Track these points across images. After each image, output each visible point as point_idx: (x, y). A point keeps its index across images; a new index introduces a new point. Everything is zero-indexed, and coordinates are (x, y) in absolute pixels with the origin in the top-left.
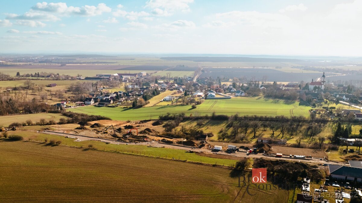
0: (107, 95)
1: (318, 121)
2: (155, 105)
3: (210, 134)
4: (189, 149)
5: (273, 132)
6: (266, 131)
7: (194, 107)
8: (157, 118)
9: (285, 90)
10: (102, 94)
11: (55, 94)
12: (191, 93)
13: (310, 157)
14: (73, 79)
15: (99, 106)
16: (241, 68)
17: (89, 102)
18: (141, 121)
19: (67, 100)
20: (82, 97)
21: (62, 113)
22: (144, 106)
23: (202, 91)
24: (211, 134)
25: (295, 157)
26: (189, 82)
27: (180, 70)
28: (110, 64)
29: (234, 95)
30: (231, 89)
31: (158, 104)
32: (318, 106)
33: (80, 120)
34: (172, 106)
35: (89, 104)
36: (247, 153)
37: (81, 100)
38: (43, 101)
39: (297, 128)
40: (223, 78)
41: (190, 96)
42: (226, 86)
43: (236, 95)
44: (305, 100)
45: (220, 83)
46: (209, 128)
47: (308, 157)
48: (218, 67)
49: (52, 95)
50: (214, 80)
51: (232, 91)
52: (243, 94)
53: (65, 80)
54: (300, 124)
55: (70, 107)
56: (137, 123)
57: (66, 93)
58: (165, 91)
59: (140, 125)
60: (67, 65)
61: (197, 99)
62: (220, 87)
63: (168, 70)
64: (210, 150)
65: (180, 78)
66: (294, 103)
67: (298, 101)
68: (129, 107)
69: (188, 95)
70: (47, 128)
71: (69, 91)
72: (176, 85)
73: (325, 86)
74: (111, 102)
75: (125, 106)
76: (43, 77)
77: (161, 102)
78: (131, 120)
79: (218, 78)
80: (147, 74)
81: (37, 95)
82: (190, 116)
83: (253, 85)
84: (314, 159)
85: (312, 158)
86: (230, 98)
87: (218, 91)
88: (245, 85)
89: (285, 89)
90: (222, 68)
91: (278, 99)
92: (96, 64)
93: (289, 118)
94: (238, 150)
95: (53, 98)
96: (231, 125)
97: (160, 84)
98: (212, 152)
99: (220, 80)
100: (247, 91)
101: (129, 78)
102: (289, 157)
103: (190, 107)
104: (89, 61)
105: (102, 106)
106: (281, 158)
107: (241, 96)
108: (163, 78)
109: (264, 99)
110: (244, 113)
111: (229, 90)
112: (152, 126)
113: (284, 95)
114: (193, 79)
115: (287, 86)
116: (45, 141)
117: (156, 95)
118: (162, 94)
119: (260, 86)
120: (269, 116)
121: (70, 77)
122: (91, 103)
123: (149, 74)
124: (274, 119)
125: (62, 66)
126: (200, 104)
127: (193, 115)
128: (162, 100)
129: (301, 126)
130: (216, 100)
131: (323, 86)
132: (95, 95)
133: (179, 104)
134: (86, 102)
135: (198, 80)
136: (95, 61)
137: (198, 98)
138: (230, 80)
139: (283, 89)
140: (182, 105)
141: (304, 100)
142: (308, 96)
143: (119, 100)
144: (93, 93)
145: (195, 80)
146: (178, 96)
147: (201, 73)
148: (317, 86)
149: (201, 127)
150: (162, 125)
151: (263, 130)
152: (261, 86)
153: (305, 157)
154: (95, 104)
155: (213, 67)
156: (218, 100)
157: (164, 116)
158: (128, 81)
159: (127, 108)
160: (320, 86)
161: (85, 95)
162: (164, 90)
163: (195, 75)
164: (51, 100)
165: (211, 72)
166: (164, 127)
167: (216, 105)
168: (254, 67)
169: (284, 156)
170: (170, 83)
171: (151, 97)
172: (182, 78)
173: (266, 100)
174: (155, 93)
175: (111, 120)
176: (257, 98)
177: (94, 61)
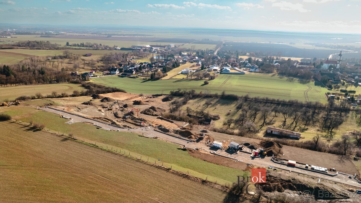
0: (133, 65)
1: (337, 109)
2: (171, 78)
3: (215, 117)
4: (183, 143)
5: (285, 119)
6: (277, 116)
7: (206, 83)
8: (168, 93)
9: (299, 68)
10: (129, 64)
11: (88, 63)
12: (208, 67)
13: (334, 170)
14: (110, 49)
15: (122, 77)
16: (258, 42)
17: (114, 72)
18: (153, 95)
19: (97, 69)
20: (110, 67)
21: (82, 84)
22: (161, 79)
23: (218, 65)
24: (217, 116)
25: (313, 169)
26: (209, 54)
27: (205, 43)
28: (147, 37)
29: (248, 71)
30: (246, 64)
31: (174, 77)
32: (335, 88)
33: (94, 92)
34: (187, 80)
35: (114, 74)
36: (252, 155)
37: (109, 70)
38: (75, 70)
39: (313, 116)
40: (241, 52)
41: (207, 70)
42: (242, 61)
43: (250, 70)
44: (320, 81)
45: (238, 57)
46: (217, 108)
47: (331, 170)
48: (238, 41)
49: (85, 64)
50: (232, 54)
51: (247, 66)
52: (257, 70)
53: (104, 50)
54: (316, 111)
55: (97, 76)
56: (148, 97)
57: (98, 62)
58: (186, 63)
59: (151, 99)
60: (112, 36)
61: (211, 74)
62: (237, 61)
63: (194, 43)
64: (208, 146)
65: (202, 51)
66: (309, 82)
67: (313, 81)
68: (148, 78)
69: (205, 68)
70: (50, 104)
71: (101, 60)
72: (197, 58)
73: (340, 64)
74: (133, 73)
75: (144, 78)
76: (87, 46)
77: (178, 74)
78: (144, 94)
79: (237, 51)
80: (175, 46)
81: (72, 64)
82: (199, 93)
83: (268, 60)
84: (339, 175)
85: (337, 173)
86: (244, 74)
87: (233, 65)
88: (260, 60)
89: (299, 66)
90: (241, 42)
91: (292, 78)
92: (136, 36)
93: (304, 103)
94: (241, 149)
95: (85, 67)
96: (240, 107)
97: (183, 55)
98: (209, 151)
99: (238, 54)
100: (261, 67)
101: (159, 49)
102: (304, 166)
103: (202, 82)
104: (131, 34)
105: (125, 76)
106: (295, 168)
107: (255, 72)
108: (187, 51)
109: (278, 76)
110: (255, 93)
111: (244, 65)
112: (161, 102)
113: (298, 73)
114: (214, 51)
115: (301, 64)
116: (30, 124)
117: (176, 67)
118: (181, 66)
119: (274, 62)
120: (281, 99)
121: (108, 47)
122: (116, 73)
123: (177, 46)
124: (287, 103)
125: (108, 37)
126: (213, 79)
127: (203, 93)
128: (180, 73)
129: (318, 114)
130: (231, 75)
131: (338, 65)
132: (123, 65)
133: (193, 78)
134: (112, 72)
135: (218, 54)
136: (136, 33)
137: (213, 72)
138: (248, 54)
139: (297, 67)
140: (196, 80)
141: (318, 80)
142: (324, 76)
143: (142, 71)
144: (122, 63)
145: (215, 53)
146: (196, 70)
147: (222, 46)
148: (332, 65)
149: (209, 106)
150: (170, 102)
151: (274, 115)
152: (276, 62)
153: (326, 170)
154: (119, 74)
155: (234, 42)
156: (233, 75)
157: (175, 91)
158: (156, 52)
159: (146, 79)
160: (336, 65)
161: (114, 65)
162: (184, 62)
163: (217, 48)
164: (83, 68)
165: (231, 46)
166: (173, 103)
167: (229, 81)
168: (270, 42)
169: (298, 165)
170: (193, 55)
171: (171, 69)
172: (204, 50)
173: (281, 78)
174: (176, 65)
175: (126, 93)
176: (270, 75)
177: (134, 34)
